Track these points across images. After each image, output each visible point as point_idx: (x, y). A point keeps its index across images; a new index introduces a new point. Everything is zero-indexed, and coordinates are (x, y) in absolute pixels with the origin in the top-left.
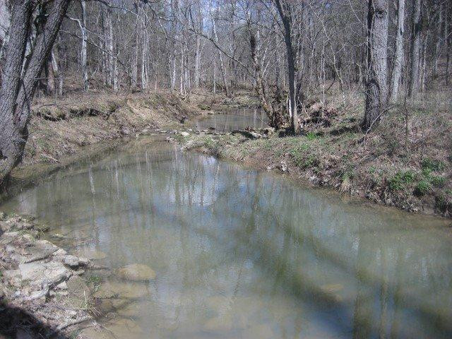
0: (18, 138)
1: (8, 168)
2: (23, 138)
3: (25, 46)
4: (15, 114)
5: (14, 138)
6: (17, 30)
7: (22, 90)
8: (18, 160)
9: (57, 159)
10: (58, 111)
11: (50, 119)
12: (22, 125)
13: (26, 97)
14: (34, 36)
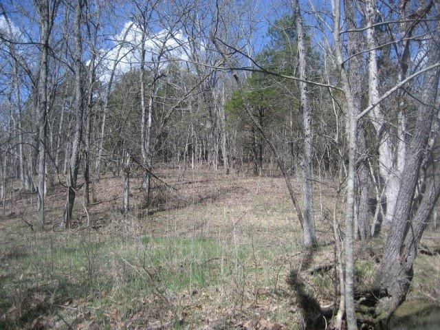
0: (403, 277)
1: (392, 307)
2: (408, 278)
3: (414, 191)
4: (402, 256)
5: (399, 278)
6: (408, 177)
7: (410, 232)
8: (402, 299)
9: (435, 297)
10: (435, 245)
11: (426, 253)
12: (408, 266)
13: (414, 239)
14: (422, 180)
